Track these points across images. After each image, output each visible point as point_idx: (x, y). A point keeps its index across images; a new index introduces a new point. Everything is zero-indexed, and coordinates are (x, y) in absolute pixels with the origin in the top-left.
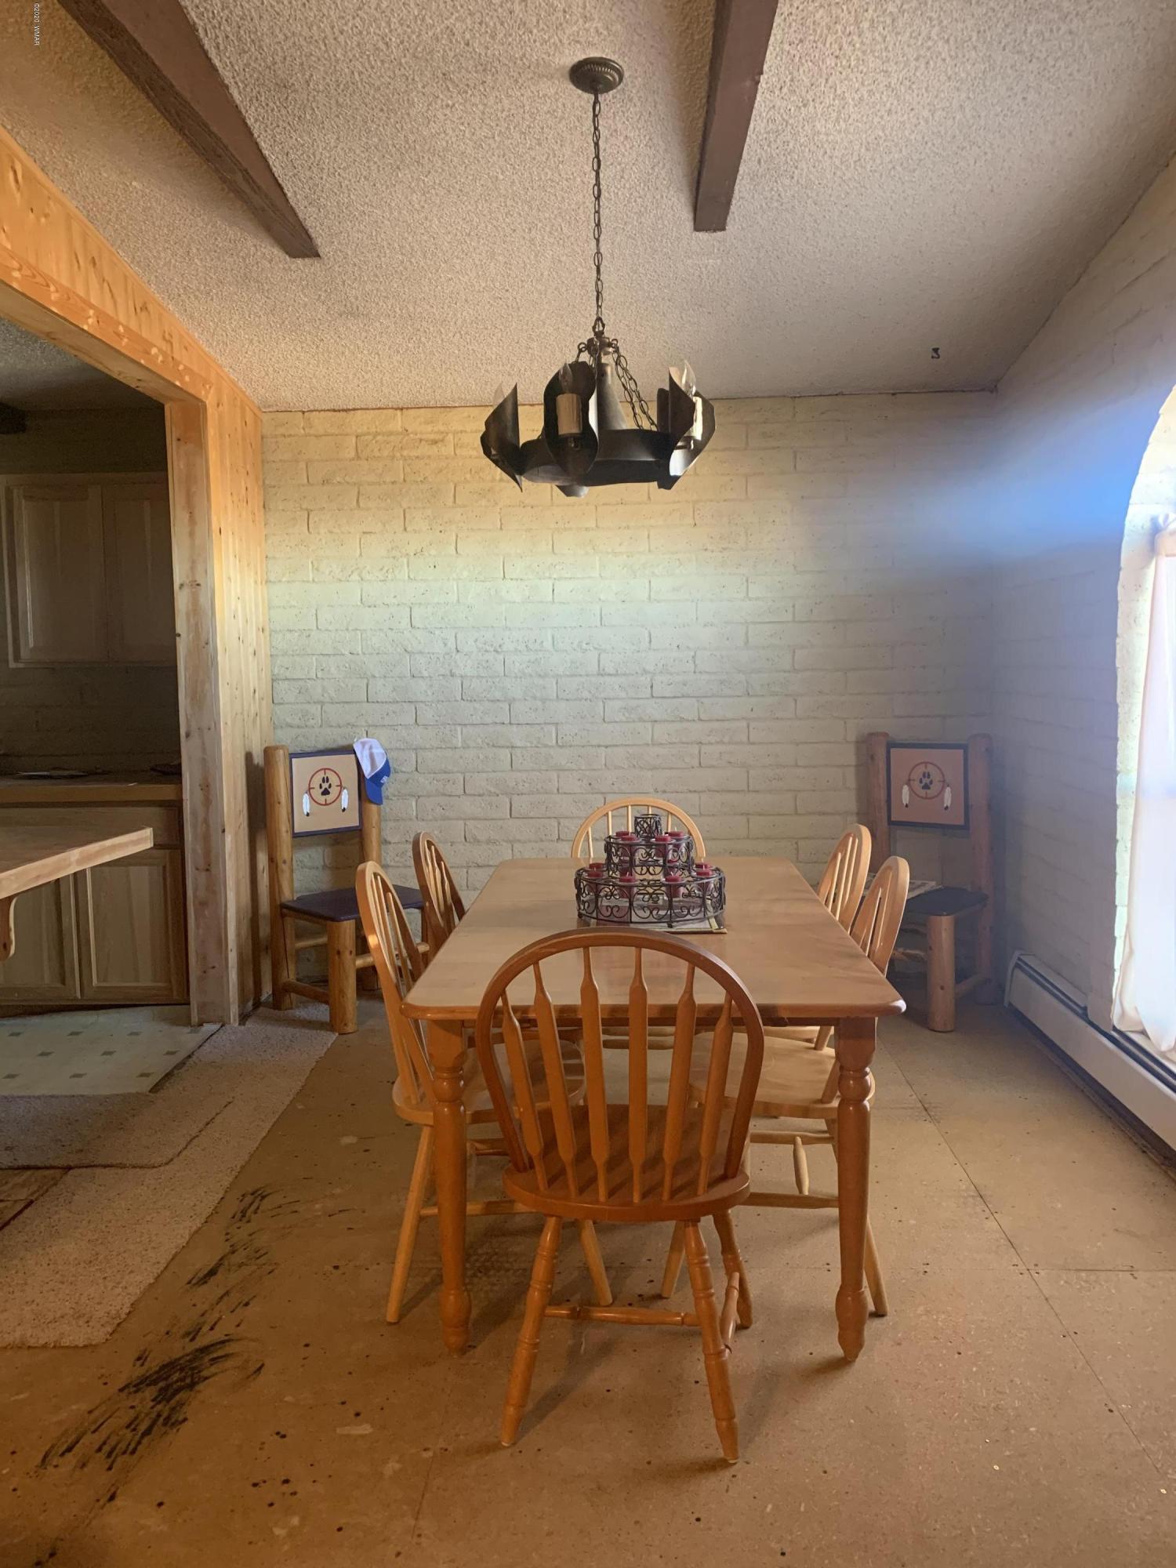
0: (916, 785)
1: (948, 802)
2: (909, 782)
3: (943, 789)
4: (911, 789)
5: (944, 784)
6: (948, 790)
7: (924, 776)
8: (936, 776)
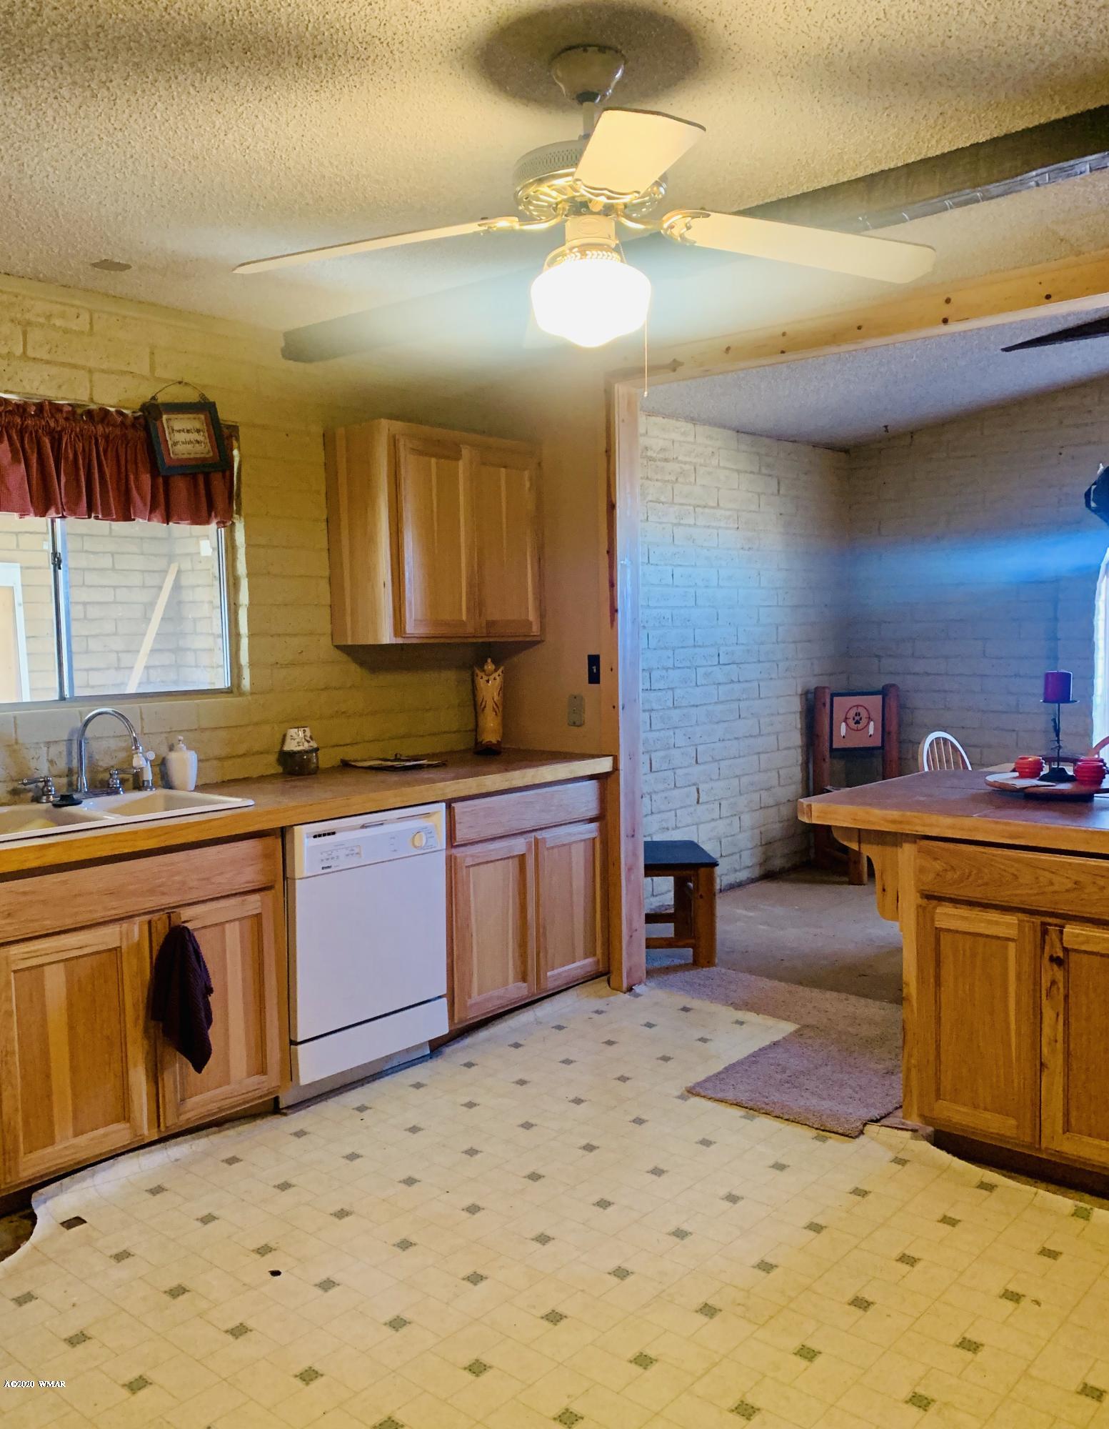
0: (851, 722)
1: (871, 731)
2: (846, 720)
3: (868, 723)
4: (847, 725)
5: (870, 719)
6: (872, 723)
7: (856, 715)
8: (864, 714)
